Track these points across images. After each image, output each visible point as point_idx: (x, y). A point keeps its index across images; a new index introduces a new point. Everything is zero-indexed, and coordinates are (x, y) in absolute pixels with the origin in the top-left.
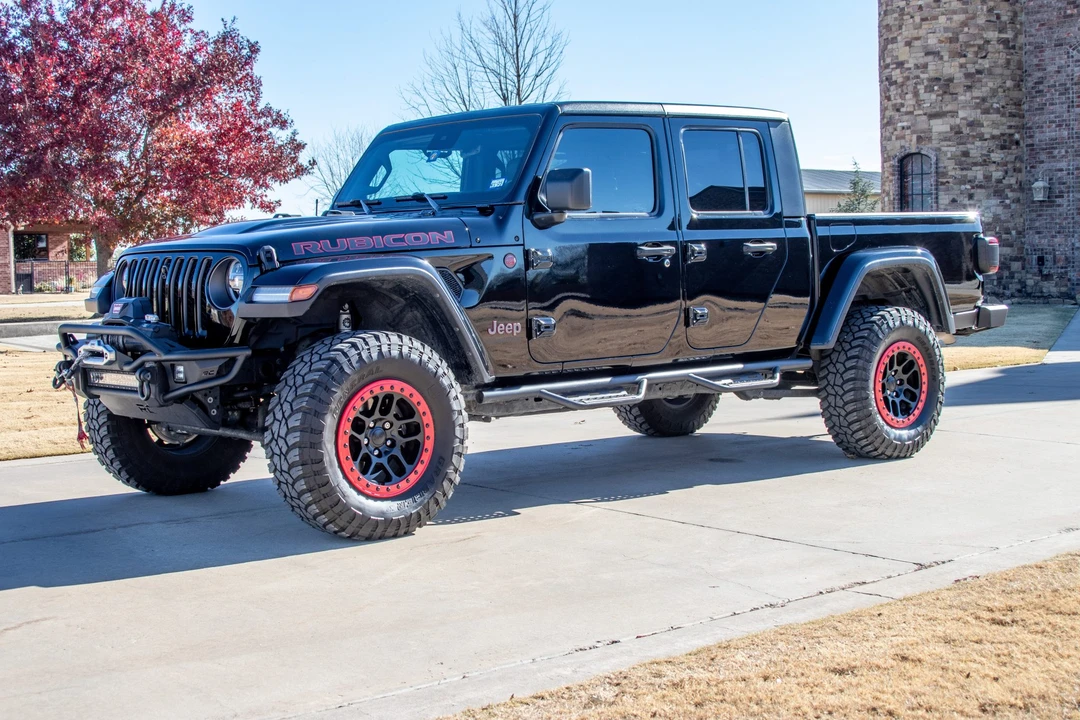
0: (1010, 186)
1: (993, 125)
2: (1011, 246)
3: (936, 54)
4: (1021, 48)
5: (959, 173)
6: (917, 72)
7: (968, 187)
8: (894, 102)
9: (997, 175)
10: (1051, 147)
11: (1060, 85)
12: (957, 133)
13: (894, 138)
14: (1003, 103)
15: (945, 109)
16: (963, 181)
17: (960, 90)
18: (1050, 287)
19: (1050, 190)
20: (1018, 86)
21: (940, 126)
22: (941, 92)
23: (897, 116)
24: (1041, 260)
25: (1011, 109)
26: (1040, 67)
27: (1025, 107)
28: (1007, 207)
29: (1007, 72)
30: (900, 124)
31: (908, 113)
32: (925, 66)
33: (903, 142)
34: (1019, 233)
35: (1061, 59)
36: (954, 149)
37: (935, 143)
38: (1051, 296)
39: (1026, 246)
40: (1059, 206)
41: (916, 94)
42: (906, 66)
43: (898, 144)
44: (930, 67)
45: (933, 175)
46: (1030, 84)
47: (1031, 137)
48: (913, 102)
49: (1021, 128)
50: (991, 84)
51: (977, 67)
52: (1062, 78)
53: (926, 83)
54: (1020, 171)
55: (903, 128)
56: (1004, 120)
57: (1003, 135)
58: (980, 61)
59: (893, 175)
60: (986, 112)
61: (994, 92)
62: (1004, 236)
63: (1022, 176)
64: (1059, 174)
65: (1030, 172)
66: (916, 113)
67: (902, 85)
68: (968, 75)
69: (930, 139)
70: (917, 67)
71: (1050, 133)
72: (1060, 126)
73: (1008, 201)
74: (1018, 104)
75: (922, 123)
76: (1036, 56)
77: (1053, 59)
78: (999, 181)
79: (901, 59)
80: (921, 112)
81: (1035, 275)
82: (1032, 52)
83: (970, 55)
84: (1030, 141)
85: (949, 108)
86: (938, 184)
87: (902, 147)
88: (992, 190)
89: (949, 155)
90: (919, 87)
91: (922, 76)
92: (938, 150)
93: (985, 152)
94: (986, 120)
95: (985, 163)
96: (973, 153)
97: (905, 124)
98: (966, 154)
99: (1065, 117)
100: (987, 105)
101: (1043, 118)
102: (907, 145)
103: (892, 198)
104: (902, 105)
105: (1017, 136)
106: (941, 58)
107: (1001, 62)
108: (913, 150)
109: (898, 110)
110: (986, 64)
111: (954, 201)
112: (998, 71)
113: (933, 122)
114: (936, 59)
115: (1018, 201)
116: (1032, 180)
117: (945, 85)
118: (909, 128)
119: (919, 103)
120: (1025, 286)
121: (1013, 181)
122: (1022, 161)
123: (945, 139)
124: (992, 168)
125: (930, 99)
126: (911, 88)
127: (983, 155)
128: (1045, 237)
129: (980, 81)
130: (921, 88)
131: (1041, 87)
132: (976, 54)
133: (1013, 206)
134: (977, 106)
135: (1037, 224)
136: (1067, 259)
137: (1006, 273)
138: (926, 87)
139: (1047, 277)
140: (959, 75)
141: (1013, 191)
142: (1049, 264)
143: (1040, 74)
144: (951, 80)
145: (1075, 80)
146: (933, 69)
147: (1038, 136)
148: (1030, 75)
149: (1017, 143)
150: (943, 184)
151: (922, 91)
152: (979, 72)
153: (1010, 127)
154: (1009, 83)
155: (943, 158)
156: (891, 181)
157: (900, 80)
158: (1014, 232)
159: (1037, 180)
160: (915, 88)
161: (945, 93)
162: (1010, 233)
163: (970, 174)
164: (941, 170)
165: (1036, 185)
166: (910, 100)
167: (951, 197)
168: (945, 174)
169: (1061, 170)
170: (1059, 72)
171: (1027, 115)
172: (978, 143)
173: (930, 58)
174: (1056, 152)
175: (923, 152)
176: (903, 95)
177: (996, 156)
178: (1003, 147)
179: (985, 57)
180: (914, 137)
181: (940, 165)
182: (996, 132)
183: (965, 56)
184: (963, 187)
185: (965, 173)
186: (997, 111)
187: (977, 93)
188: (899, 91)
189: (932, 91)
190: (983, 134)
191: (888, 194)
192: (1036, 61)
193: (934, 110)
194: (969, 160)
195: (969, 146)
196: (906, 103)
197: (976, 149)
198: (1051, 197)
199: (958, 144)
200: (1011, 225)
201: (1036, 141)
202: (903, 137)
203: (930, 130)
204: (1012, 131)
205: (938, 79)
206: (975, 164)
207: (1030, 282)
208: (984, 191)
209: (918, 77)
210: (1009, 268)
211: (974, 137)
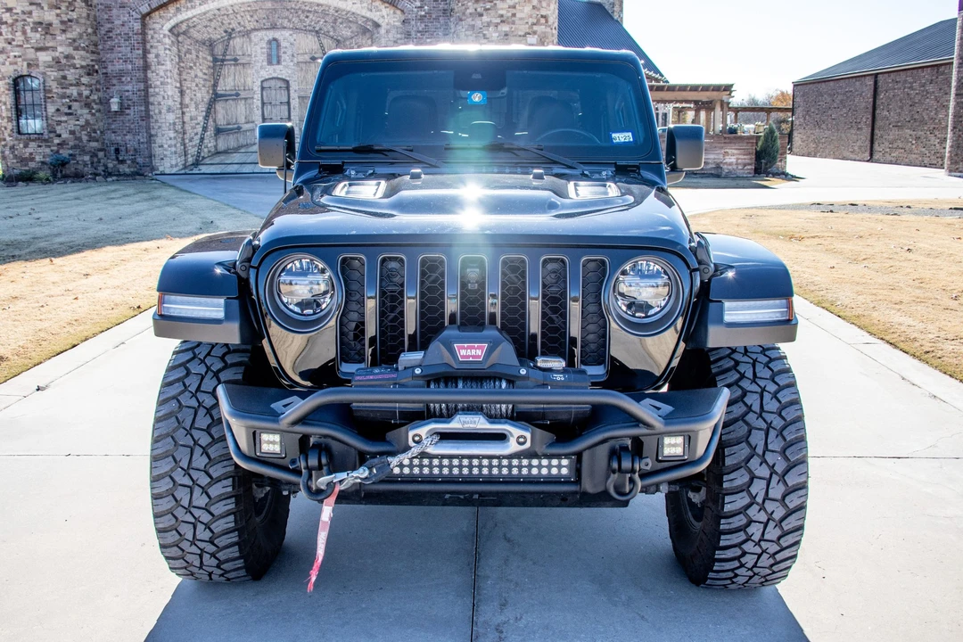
0: (94, 101)
1: (81, 58)
2: (97, 141)
3: (39, 5)
4: (95, 7)
5: (60, 91)
6: (25, 17)
7: (68, 101)
8: (6, 37)
9: (86, 93)
10: (120, 75)
11: (125, 34)
12: (57, 62)
13: (7, 63)
14: (87, 44)
15: (47, 45)
16: (63, 97)
17: (58, 32)
18: (125, 169)
19: (121, 104)
20: (95, 33)
21: (44, 57)
22: (43, 33)
23: (9, 47)
24: (117, 151)
25: (92, 48)
26: (109, 21)
27: (100, 47)
28: (93, 115)
29: (88, 22)
30: (12, 54)
31: (18, 46)
32: (30, 13)
33: (16, 67)
34: (101, 132)
35: (124, 16)
36: (56, 74)
37: (41, 69)
38: (125, 175)
39: (106, 141)
40: (128, 115)
41: (24, 33)
42: (14, 11)
43: (12, 68)
44: (34, 14)
45: (42, 91)
46: (103, 32)
47: (105, 68)
48: (22, 38)
49: (99, 61)
50: (78, 30)
51: (69, 17)
52: (126, 29)
53: (32, 25)
54: (99, 91)
55: (15, 56)
56: (88, 55)
57: (88, 65)
58: (70, 13)
59: (9, 90)
60: (76, 49)
61: (81, 36)
62: (93, 134)
63: (100, 94)
64: (127, 94)
65: (105, 91)
66: (25, 46)
67: (12, 25)
68: (62, 22)
69: (37, 66)
70: (23, 13)
71: (118, 66)
72: (126, 61)
73: (93, 111)
74: (96, 45)
75: (31, 54)
76: (106, 13)
77: (119, 16)
78: (87, 97)
79: (9, 6)
80: (29, 46)
81: (113, 160)
82: (103, 10)
83: (63, 8)
84: (104, 71)
85: (50, 44)
86: (46, 98)
87: (15, 70)
88: (83, 104)
89: (53, 78)
90: (26, 27)
91: (28, 20)
92: (44, 74)
93: (77, 77)
94: (77, 54)
95: (78, 84)
96: (69, 77)
97: (16, 54)
98: (64, 77)
99: (129, 55)
100: (76, 44)
101: (113, 56)
102: (19, 69)
103: (9, 107)
104: (13, 40)
105: (96, 67)
106: (42, 8)
107: (84, 15)
108: (25, 73)
109: (10, 43)
110: (74, 15)
111: (58, 110)
112: (83, 21)
113: (39, 54)
114: (39, 8)
115: (99, 111)
116: (108, 97)
117: (47, 28)
118: (20, 57)
119: (27, 40)
120: (107, 168)
121: (96, 97)
122: (100, 84)
123: (50, 67)
124: (83, 88)
125: (35, 37)
126: (19, 28)
127: (76, 79)
128: (119, 135)
129: (71, 27)
130: (28, 29)
131: (111, 34)
132: (67, 7)
133: (97, 114)
134: (70, 44)
135: (113, 127)
136: (135, 150)
137: (95, 160)
138: (32, 28)
139: (123, 162)
140: (56, 22)
141: (96, 104)
142: (122, 153)
143: (109, 26)
144: (50, 25)
145: (135, 32)
146: (36, 15)
147: (110, 68)
148: (102, 26)
149: (97, 72)
150: (49, 98)
151: (29, 31)
152: (70, 21)
153: (92, 60)
154: (90, 30)
155: (48, 80)
156: (7, 95)
157: (10, 21)
158: (98, 132)
159: (112, 97)
160: (23, 28)
161: (47, 33)
162: (96, 133)
163: (68, 91)
164: (47, 88)
165: (112, 100)
166: (19, 37)
167: (56, 107)
168: (50, 91)
169: (128, 91)
170: (123, 25)
171: (101, 52)
172: (72, 71)
173: (34, 7)
174: (124, 79)
175: (32, 75)
176: (13, 32)
177: (85, 80)
178: (89, 74)
179: (73, 11)
180: (25, 64)
181: (47, 84)
182: (84, 63)
183: (60, 8)
184: (64, 101)
185: (65, 90)
186: (83, 49)
187: (69, 35)
188: (10, 29)
189: (37, 31)
190: (75, 64)
191: (5, 104)
192: (106, 17)
193: (39, 45)
194: (67, 82)
195: (66, 72)
196: (16, 39)
197: (71, 75)
198: (123, 108)
199: (59, 70)
200: (96, 127)
201: (109, 70)
202: (16, 63)
203: (37, 59)
204: (93, 63)
205: (41, 23)
206: (71, 85)
207: (110, 165)
208: (78, 103)
209: (25, 20)
210: (97, 156)
211: (69, 66)
